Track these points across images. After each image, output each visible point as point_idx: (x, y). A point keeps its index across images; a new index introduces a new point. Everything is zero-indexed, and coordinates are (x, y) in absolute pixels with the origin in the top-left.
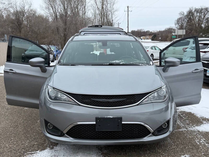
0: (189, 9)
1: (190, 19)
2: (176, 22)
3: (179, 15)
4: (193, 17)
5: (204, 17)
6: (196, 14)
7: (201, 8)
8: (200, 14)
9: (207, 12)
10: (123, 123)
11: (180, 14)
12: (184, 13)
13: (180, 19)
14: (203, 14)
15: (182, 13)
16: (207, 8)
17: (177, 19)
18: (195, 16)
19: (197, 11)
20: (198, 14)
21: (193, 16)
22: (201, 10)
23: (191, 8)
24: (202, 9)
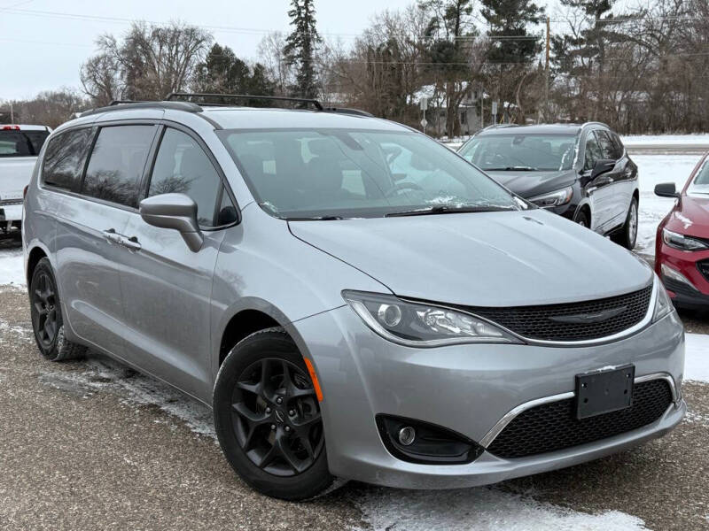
0: (131, 29)
1: (138, 62)
2: (85, 72)
3: (96, 47)
4: (149, 58)
5: (188, 59)
6: (158, 48)
7: (172, 28)
8: (171, 50)
9: (196, 45)
10: (637, 380)
11: (99, 43)
12: (115, 42)
13: (97, 61)
14: (181, 48)
15: (108, 40)
16: (193, 30)
17: (86, 62)
18: (157, 54)
19: (160, 36)
20: (166, 49)
21: (148, 54)
22: (174, 36)
23: (138, 25)
24: (176, 33)
